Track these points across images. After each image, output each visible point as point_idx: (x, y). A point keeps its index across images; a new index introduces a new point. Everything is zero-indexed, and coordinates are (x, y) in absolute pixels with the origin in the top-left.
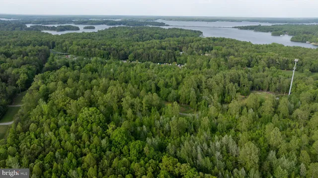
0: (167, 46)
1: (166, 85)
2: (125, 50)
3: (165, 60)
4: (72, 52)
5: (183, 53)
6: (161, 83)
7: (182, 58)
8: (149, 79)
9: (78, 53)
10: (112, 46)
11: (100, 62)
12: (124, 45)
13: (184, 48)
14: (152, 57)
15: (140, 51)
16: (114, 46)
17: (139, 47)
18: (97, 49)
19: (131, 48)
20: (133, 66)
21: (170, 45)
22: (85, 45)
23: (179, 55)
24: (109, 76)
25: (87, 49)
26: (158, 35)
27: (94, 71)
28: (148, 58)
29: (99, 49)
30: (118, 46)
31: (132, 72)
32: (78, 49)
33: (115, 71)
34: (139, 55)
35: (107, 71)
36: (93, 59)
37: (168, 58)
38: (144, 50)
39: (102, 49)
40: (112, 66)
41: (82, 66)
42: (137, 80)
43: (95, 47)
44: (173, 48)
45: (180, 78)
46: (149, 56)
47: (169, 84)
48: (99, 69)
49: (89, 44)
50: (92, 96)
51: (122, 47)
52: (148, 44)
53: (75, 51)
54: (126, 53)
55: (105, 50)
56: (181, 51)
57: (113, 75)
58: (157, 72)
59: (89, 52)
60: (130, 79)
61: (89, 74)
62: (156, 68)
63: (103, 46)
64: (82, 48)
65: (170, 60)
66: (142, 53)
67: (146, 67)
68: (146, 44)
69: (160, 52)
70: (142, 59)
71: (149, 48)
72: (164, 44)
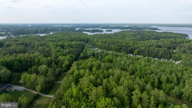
0: (163, 45)
1: (168, 81)
2: (132, 46)
3: (162, 56)
4: (98, 46)
5: (176, 52)
6: (164, 78)
7: (176, 56)
8: (152, 73)
9: (101, 47)
10: (123, 44)
11: (114, 55)
12: (131, 43)
13: (178, 48)
15: (142, 48)
16: (124, 44)
17: (142, 45)
18: (113, 45)
19: (136, 46)
20: (138, 59)
21: (165, 44)
22: (106, 42)
23: (174, 53)
24: (120, 66)
25: (107, 44)
26: (154, 36)
27: (111, 61)
28: (149, 53)
29: (115, 45)
30: (127, 44)
31: (138, 66)
32: (101, 44)
33: (125, 62)
34: (142, 51)
35: (120, 62)
36: (110, 52)
37: (165, 54)
38: (146, 47)
39: (116, 45)
40: (123, 59)
41: (103, 56)
42: (142, 72)
43: (112, 44)
44: (168, 47)
45: (180, 74)
46: (149, 52)
47: (171, 79)
48: (114, 60)
49: (109, 41)
51: (130, 44)
52: (148, 43)
54: (132, 49)
55: (118, 46)
56: (175, 49)
57: (124, 65)
58: (157, 66)
59: (108, 47)
60: (136, 71)
61: (108, 64)
62: (156, 63)
63: (117, 44)
64: (104, 44)
65: (166, 56)
66: (144, 50)
67: (148, 62)
68: (147, 43)
69: (158, 50)
70: (143, 54)
71: (149, 46)
72: (160, 43)
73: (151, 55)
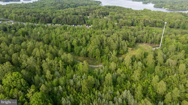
0: (79, 12)
1: (79, 44)
2: (50, 16)
3: (78, 23)
4: (11, 18)
5: (90, 17)
6: (75, 42)
7: (89, 21)
8: (65, 40)
9: (16, 19)
10: (41, 13)
11: (30, 27)
12: (49, 12)
13: (90, 14)
14: (69, 21)
15: (60, 17)
16: (42, 13)
17: (59, 14)
18: (29, 16)
19: (54, 15)
20: (55, 28)
21: (81, 12)
22: (21, 13)
23: (87, 19)
24: (36, 37)
25: (22, 16)
26: (73, 4)
27: (25, 34)
29: (31, 16)
30: (45, 13)
31: (53, 34)
32: (16, 16)
33: (41, 33)
34: (60, 19)
35: (35, 33)
36: (25, 24)
37: (80, 21)
38: (63, 15)
39: (33, 15)
40: (39, 30)
41: (17, 29)
42: (57, 40)
43: (28, 14)
44: (83, 14)
45: (88, 37)
46: (67, 20)
47: (81, 42)
48: (29, 32)
49: (24, 12)
50: (19, 58)
51: (48, 14)
52: (66, 11)
53: (13, 17)
54: (50, 18)
55: (35, 16)
56: (88, 15)
57: (40, 36)
58: (72, 33)
59: (24, 18)
60: (52, 39)
61: (21, 37)
62: (71, 29)
63: (34, 14)
64: (19, 15)
65: (81, 22)
66: (62, 18)
67: (64, 29)
68: (65, 11)
69: (75, 17)
71: (67, 14)
72: (77, 11)
73: (68, 22)
